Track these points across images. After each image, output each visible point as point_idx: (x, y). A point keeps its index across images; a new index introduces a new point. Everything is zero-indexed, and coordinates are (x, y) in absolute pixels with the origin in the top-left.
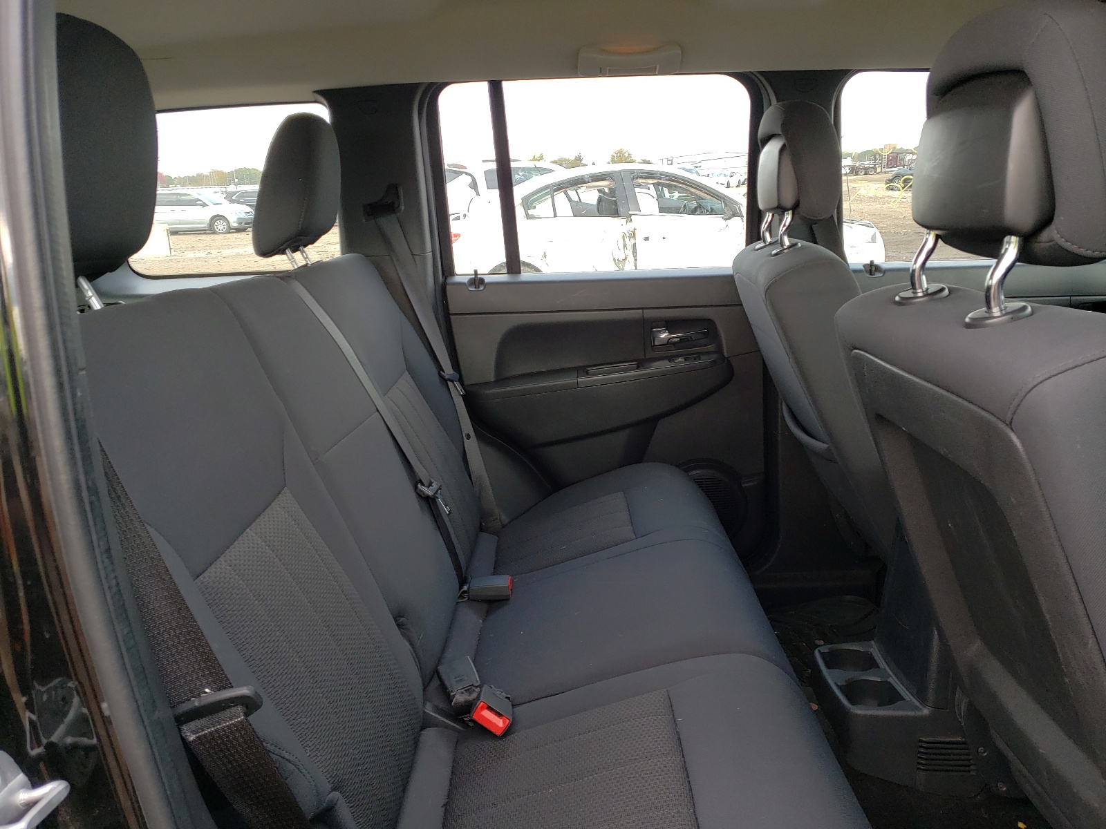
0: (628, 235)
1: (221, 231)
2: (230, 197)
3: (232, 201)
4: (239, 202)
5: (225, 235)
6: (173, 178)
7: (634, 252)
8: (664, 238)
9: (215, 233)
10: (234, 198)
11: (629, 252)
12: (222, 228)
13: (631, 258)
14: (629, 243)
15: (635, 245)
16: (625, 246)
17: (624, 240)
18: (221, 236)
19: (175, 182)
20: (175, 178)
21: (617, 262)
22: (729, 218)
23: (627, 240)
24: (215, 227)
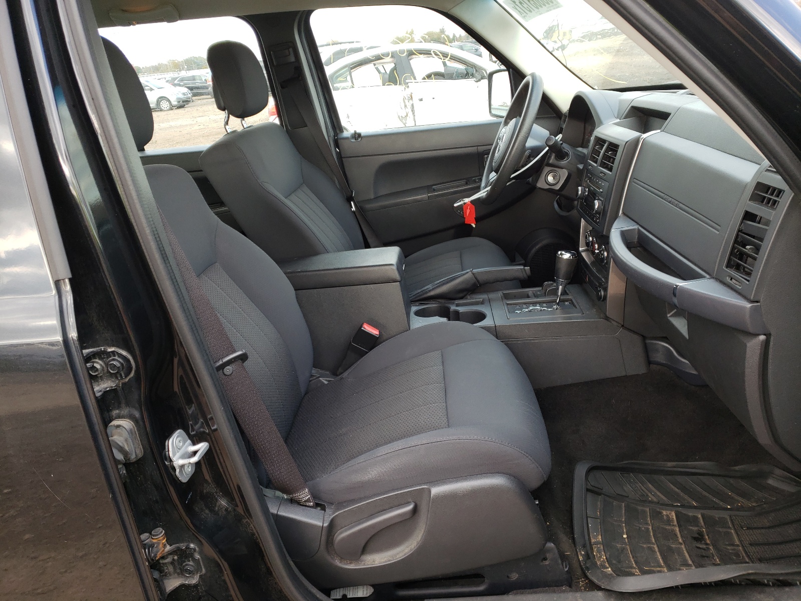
0: (407, 98)
1: (166, 109)
2: (173, 82)
3: (175, 85)
4: (180, 85)
5: (168, 112)
6: (141, 68)
7: (413, 111)
8: (433, 98)
9: (161, 110)
10: (176, 82)
11: (409, 110)
12: (166, 106)
13: (410, 114)
14: (409, 104)
15: (412, 105)
16: (405, 106)
17: (404, 102)
18: (166, 113)
19: (143, 71)
20: (143, 68)
21: (401, 118)
22: (479, 80)
23: (406, 101)
24: (161, 106)
